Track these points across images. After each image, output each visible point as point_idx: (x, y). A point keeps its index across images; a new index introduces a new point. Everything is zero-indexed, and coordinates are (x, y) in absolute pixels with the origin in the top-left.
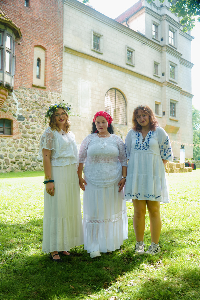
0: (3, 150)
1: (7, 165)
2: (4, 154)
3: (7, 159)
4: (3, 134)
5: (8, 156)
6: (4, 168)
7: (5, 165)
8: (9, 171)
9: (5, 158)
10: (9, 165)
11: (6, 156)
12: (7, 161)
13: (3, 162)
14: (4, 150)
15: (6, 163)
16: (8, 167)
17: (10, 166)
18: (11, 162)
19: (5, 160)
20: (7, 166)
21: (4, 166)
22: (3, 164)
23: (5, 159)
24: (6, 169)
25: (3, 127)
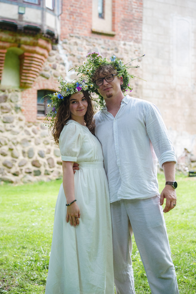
0: (44, 143)
1: (50, 168)
2: (45, 150)
3: (51, 158)
4: (43, 115)
5: (52, 153)
6: (46, 173)
7: (48, 168)
8: (55, 178)
9: (47, 156)
10: (54, 167)
11: (49, 153)
12: (50, 161)
13: (45, 163)
14: (46, 143)
15: (49, 164)
16: (52, 172)
17: (55, 169)
18: (58, 163)
19: (48, 160)
20: (51, 170)
21: (46, 171)
22: (45, 166)
23: (47, 158)
24: (48, 174)
25: (43, 104)
